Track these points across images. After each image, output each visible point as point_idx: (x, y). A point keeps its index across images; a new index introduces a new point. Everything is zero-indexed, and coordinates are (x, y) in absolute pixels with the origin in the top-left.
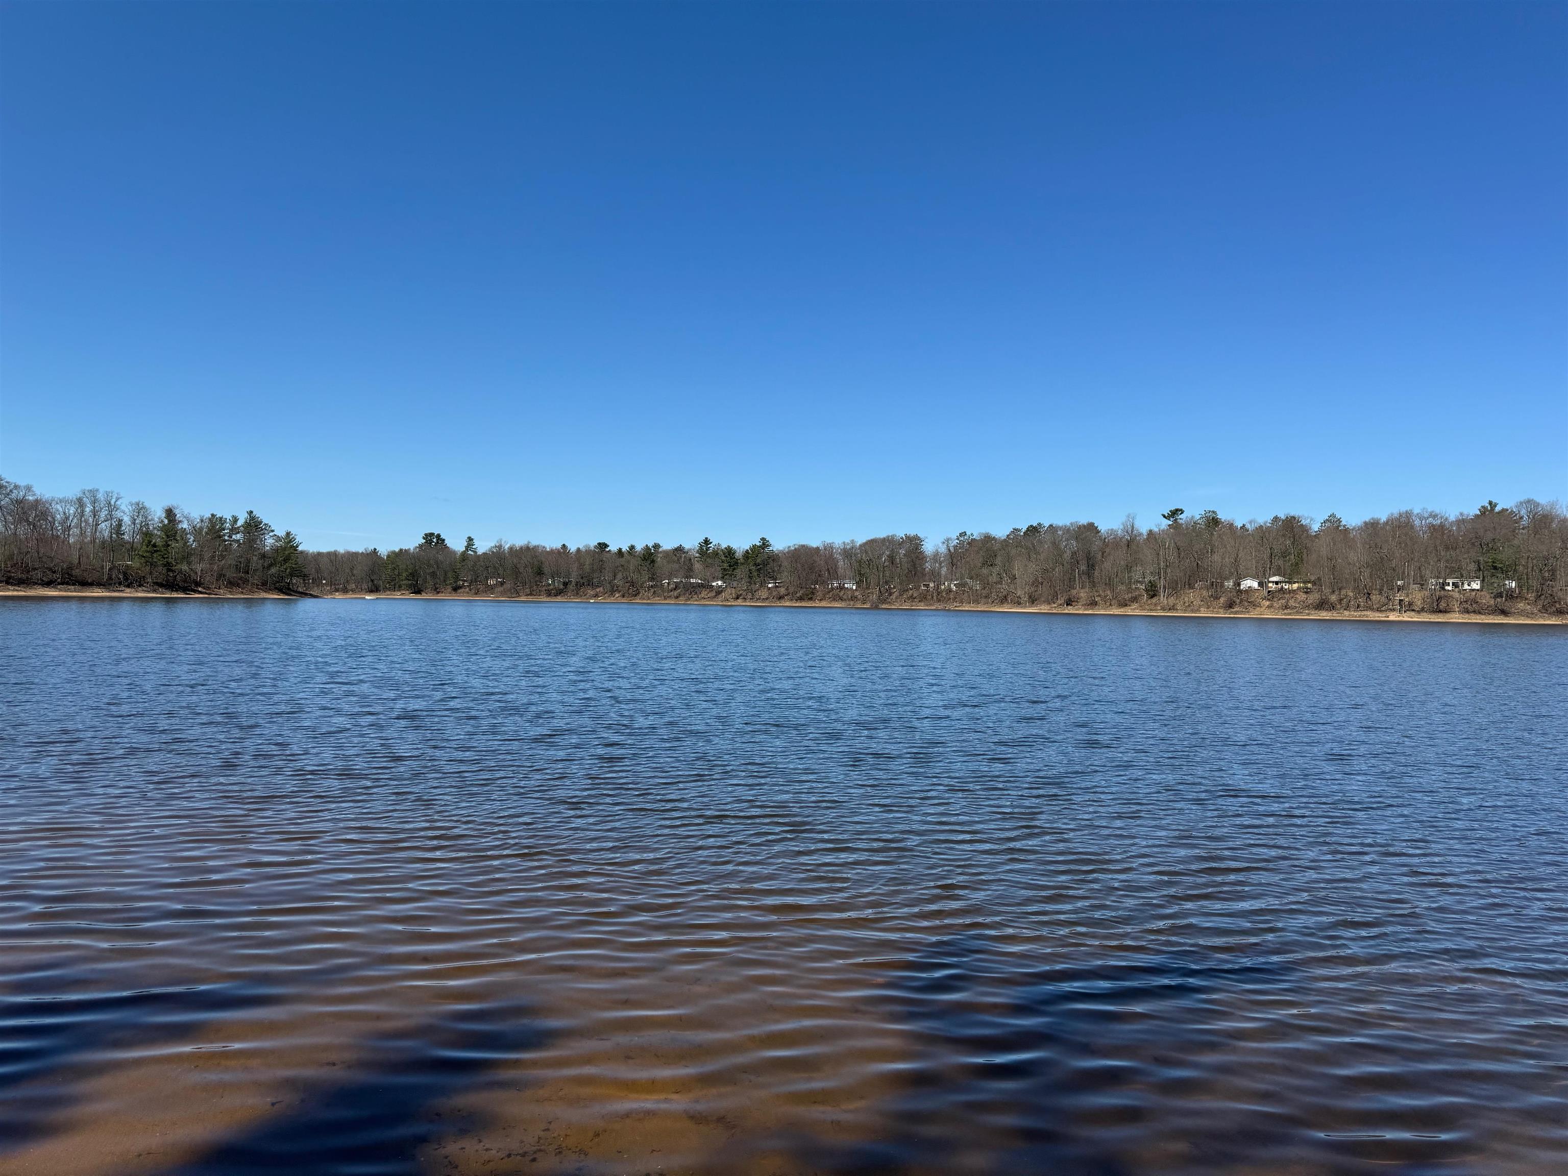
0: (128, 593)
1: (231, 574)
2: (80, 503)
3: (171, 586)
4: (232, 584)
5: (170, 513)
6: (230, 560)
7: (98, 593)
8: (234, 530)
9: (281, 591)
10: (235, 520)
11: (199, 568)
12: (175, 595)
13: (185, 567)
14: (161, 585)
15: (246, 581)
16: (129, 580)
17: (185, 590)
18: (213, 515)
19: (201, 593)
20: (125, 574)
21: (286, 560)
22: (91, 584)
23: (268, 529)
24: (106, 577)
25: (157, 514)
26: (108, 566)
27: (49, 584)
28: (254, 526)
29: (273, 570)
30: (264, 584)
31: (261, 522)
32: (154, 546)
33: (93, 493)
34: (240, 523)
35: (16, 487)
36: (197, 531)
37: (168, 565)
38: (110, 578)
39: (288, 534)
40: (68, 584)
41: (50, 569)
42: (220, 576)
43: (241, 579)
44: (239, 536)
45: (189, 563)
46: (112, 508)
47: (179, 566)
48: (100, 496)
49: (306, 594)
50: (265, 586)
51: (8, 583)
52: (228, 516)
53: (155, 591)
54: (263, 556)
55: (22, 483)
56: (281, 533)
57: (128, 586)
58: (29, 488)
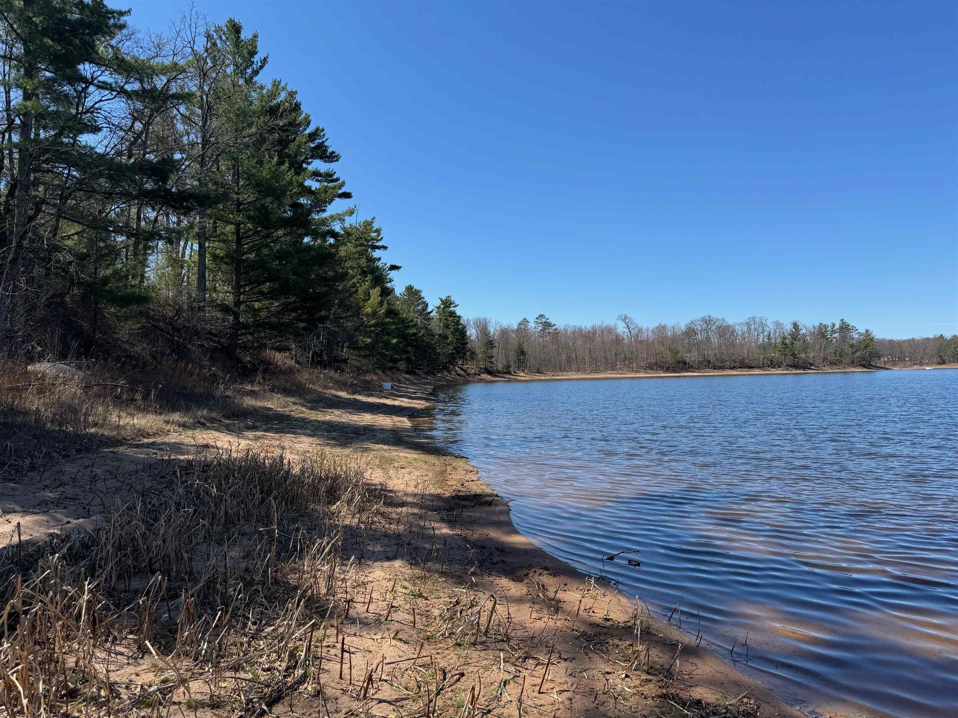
0: (773, 371)
1: (831, 358)
2: (749, 325)
3: (796, 367)
4: (833, 364)
5: (795, 325)
6: (831, 350)
7: (757, 372)
8: (833, 332)
9: (864, 366)
10: (834, 325)
11: (812, 355)
12: (798, 371)
13: (803, 355)
14: (791, 366)
15: (841, 362)
16: (773, 364)
17: (804, 368)
18: (821, 324)
19: (813, 369)
20: (771, 361)
21: (866, 347)
22: (754, 368)
23: (854, 329)
24: (761, 363)
25: (788, 327)
26: (762, 357)
27: (733, 368)
28: (845, 328)
29: (858, 354)
30: (853, 362)
31: (849, 325)
32: (786, 344)
33: (754, 318)
34: (837, 326)
35: (717, 320)
36: (812, 334)
37: (794, 355)
38: (763, 364)
39: (867, 331)
40: (742, 368)
41: (733, 360)
42: (825, 359)
43: (838, 360)
44: (836, 335)
45: (806, 353)
46: (763, 325)
47: (801, 355)
48: (757, 320)
49: (881, 368)
50: (853, 363)
51: (714, 368)
52: (829, 324)
53: (787, 369)
54: (852, 346)
55: (720, 317)
56: (863, 331)
57: (773, 368)
58: (723, 320)
